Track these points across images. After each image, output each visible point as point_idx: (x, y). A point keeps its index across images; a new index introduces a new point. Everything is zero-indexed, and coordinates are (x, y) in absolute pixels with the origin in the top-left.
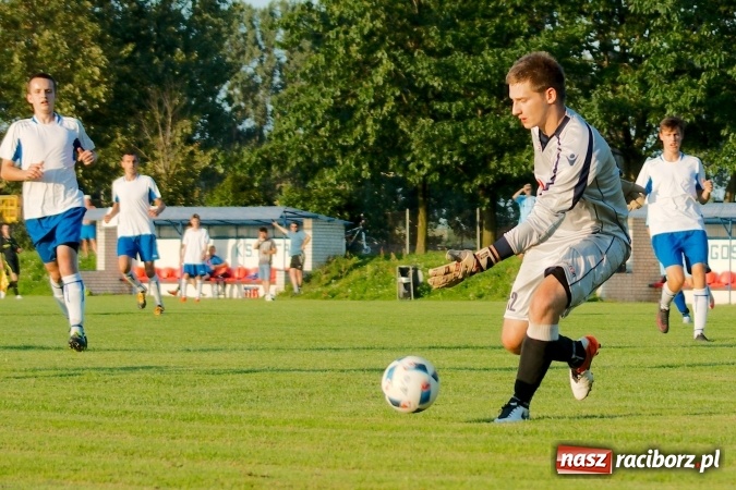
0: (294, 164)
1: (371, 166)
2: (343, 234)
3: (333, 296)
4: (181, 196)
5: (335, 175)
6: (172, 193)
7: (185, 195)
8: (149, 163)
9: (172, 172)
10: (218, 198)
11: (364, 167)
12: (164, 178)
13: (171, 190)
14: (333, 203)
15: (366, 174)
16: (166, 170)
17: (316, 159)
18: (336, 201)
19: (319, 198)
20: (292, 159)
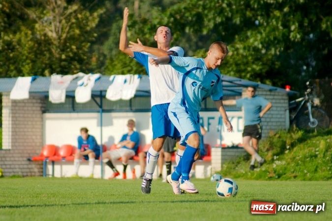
0: (211, 25)
1: (301, 26)
2: (287, 105)
3: (279, 176)
4: (75, 63)
5: (259, 37)
6: (65, 60)
7: (81, 61)
8: (37, 26)
9: (64, 36)
10: (119, 66)
11: (293, 28)
12: (56, 42)
13: (63, 57)
14: (253, 70)
15: (295, 35)
16: (57, 33)
17: (237, 20)
18: (257, 68)
19: (237, 65)
20: (209, 21)
